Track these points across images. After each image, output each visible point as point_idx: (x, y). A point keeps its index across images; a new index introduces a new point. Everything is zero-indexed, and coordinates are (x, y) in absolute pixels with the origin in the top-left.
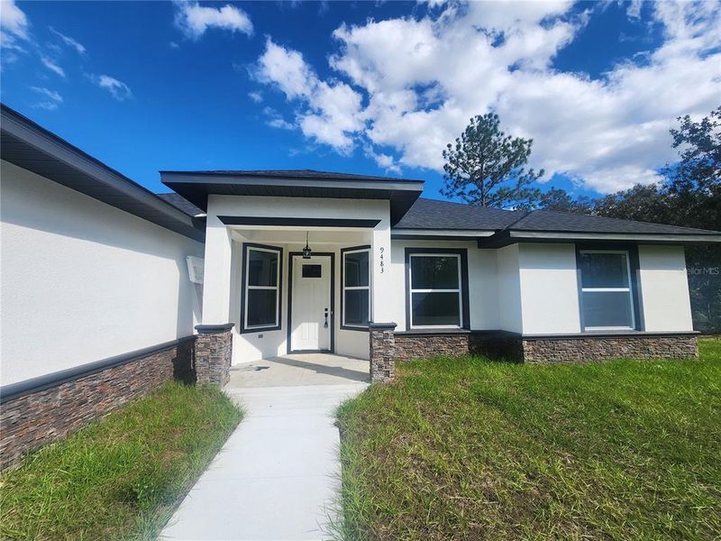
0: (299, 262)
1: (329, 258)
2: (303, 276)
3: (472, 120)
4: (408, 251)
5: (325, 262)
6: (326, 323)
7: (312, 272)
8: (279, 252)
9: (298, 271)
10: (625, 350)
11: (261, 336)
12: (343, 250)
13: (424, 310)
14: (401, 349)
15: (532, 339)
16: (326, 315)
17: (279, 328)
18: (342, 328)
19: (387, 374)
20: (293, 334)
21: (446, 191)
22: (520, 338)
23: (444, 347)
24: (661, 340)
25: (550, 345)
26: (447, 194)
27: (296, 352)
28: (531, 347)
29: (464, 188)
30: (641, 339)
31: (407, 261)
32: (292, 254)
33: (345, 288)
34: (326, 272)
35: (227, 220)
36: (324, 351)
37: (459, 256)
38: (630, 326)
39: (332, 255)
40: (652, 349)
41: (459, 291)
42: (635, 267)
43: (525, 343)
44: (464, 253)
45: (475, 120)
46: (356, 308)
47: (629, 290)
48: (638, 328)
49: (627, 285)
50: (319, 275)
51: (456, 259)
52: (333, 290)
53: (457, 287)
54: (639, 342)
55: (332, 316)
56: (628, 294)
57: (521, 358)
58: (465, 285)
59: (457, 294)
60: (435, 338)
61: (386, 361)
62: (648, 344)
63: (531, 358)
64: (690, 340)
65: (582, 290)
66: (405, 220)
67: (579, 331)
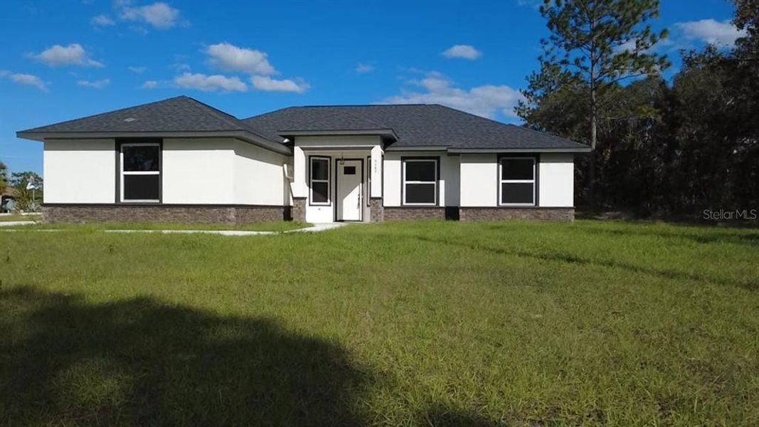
0: (342, 165)
1: (360, 162)
2: (344, 174)
4: (402, 158)
6: (359, 204)
7: (349, 171)
8: (328, 159)
9: (341, 170)
10: (524, 216)
11: (319, 209)
12: (368, 157)
13: (412, 194)
14: (397, 216)
15: (465, 209)
16: (359, 198)
17: (330, 205)
18: (368, 205)
22: (459, 208)
24: (549, 212)
25: (476, 212)
27: (341, 221)
28: (464, 214)
30: (537, 211)
31: (402, 165)
32: (337, 160)
33: (369, 181)
34: (358, 171)
35: (304, 149)
37: (436, 161)
38: (532, 203)
39: (362, 160)
40: (542, 216)
42: (538, 167)
43: (461, 211)
44: (438, 158)
47: (533, 181)
48: (536, 204)
49: (532, 179)
50: (354, 173)
51: (434, 162)
52: (363, 182)
53: (434, 181)
54: (534, 212)
55: (362, 199)
56: (532, 184)
57: (458, 219)
58: (439, 179)
59: (434, 185)
60: (418, 210)
61: (377, 215)
62: (540, 214)
63: (464, 219)
64: (570, 212)
65: (501, 181)
66: (402, 140)
67: (495, 205)
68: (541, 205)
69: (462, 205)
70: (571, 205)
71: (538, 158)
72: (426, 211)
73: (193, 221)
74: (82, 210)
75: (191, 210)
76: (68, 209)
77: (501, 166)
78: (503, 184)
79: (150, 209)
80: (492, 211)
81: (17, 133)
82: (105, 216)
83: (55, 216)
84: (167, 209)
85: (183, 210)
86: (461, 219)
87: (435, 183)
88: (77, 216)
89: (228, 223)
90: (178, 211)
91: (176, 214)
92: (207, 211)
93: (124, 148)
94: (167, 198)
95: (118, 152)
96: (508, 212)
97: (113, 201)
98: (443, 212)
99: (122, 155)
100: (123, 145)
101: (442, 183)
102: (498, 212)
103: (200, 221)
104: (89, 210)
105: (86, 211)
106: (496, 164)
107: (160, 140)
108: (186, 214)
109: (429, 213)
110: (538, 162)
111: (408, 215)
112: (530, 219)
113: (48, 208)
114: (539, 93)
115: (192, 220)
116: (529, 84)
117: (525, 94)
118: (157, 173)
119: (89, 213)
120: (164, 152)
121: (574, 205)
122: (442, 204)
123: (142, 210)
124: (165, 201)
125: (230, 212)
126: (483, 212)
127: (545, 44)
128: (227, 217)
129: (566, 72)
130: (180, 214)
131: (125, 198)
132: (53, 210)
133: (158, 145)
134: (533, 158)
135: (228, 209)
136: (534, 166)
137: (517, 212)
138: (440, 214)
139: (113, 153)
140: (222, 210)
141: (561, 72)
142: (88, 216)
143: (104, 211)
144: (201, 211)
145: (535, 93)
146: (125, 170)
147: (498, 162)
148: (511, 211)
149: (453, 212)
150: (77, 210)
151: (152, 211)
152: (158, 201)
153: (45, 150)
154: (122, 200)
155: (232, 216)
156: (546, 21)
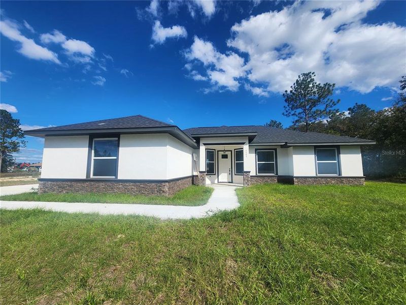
0: (221, 153)
2: (222, 158)
3: (299, 76)
4: (256, 150)
5: (229, 153)
6: (230, 173)
7: (225, 157)
8: (214, 151)
9: (220, 156)
10: (333, 182)
11: (210, 177)
12: (235, 149)
13: (261, 169)
14: (254, 181)
15: (297, 178)
16: (230, 171)
17: (215, 175)
18: (235, 175)
19: (248, 185)
20: (219, 177)
21: (285, 113)
22: (292, 177)
23: (269, 181)
24: (349, 179)
25: (304, 180)
26: (286, 115)
27: (220, 182)
28: (297, 180)
29: (295, 112)
30: (341, 179)
31: (256, 153)
32: (218, 151)
33: (236, 162)
34: (229, 156)
35: (205, 144)
36: (229, 182)
38: (337, 174)
39: (231, 151)
40: (344, 182)
41: (274, 162)
42: (339, 153)
43: (295, 179)
44: (276, 150)
45: (301, 76)
46: (240, 169)
47: (336, 161)
48: (339, 175)
50: (227, 158)
51: (273, 152)
52: (232, 162)
54: (339, 180)
55: (232, 171)
56: (336, 163)
57: (294, 184)
58: (276, 160)
60: (266, 178)
61: (248, 181)
62: (343, 180)
63: (297, 183)
64: (362, 180)
65: (317, 162)
66: (255, 140)
67: (315, 176)
68: (343, 175)
69: (295, 175)
70: (362, 175)
71: (338, 148)
72: (270, 178)
74: (64, 183)
75: (137, 184)
76: (55, 183)
77: (316, 153)
79: (109, 183)
80: (313, 179)
82: (79, 187)
84: (121, 183)
85: (131, 184)
88: (61, 187)
90: (128, 184)
91: (127, 187)
92: (148, 184)
94: (121, 176)
95: (91, 144)
96: (323, 180)
97: (84, 177)
99: (93, 146)
100: (94, 140)
102: (318, 180)
103: (143, 192)
105: (67, 184)
107: (118, 136)
108: (133, 187)
109: (272, 179)
110: (339, 150)
111: (260, 180)
112: (337, 183)
113: (43, 182)
115: (137, 191)
118: (115, 158)
119: (69, 185)
121: (364, 175)
123: (104, 183)
124: (120, 177)
125: (164, 185)
126: (308, 179)
128: (163, 189)
130: (129, 187)
131: (94, 175)
132: (45, 183)
133: (117, 139)
136: (336, 153)
137: (329, 180)
140: (159, 184)
142: (68, 188)
143: (78, 184)
144: (143, 184)
146: (95, 156)
147: (315, 151)
148: (325, 179)
149: (288, 180)
150: (60, 183)
151: (111, 185)
152: (114, 177)
154: (92, 176)
155: (166, 189)
156: (285, 99)
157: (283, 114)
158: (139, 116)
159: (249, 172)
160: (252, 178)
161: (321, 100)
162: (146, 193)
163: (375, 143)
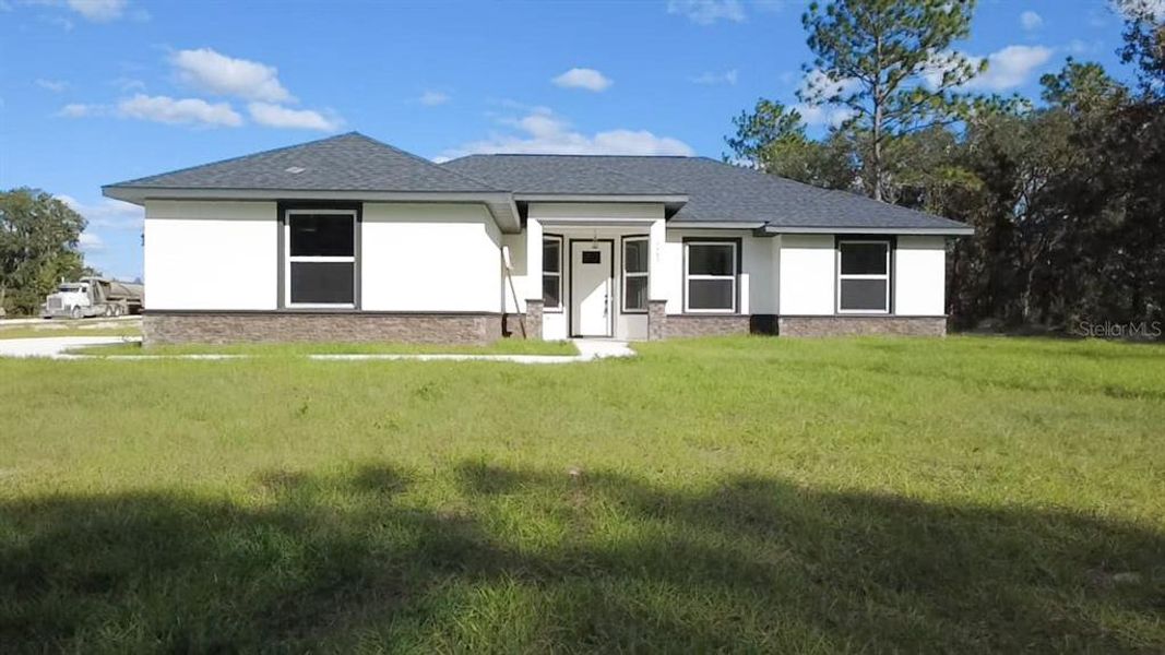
0: (579, 248)
1: (609, 244)
2: (584, 262)
4: (685, 240)
5: (604, 249)
6: (606, 310)
7: (592, 258)
8: (560, 239)
9: (578, 257)
10: (874, 329)
11: (553, 318)
12: (623, 237)
13: (700, 295)
14: (676, 329)
15: (784, 317)
16: (606, 302)
17: (561, 312)
18: (623, 314)
20: (574, 320)
22: (776, 318)
23: (716, 328)
24: (910, 322)
25: (804, 323)
26: (809, 99)
27: (578, 335)
28: (786, 325)
30: (892, 321)
32: (571, 241)
33: (625, 274)
34: (606, 258)
35: (542, 223)
36: (604, 337)
37: (734, 244)
38: (885, 310)
39: (612, 241)
40: (899, 329)
42: (894, 255)
43: (781, 321)
44: (739, 241)
46: (636, 294)
47: (887, 277)
48: (890, 312)
49: (885, 273)
50: (598, 262)
51: (732, 247)
52: (612, 277)
53: (731, 274)
54: (888, 323)
55: (612, 302)
56: (885, 280)
57: (777, 334)
58: (739, 272)
59: (731, 281)
60: (708, 320)
61: (660, 327)
62: (896, 325)
63: (785, 334)
64: (938, 323)
65: (840, 277)
66: (682, 211)
67: (832, 313)
68: (899, 311)
69: (782, 313)
70: (940, 311)
71: (894, 241)
72: (720, 321)
73: (414, 340)
74: (217, 320)
75: (413, 320)
76: (191, 320)
77: (840, 254)
78: (842, 280)
79: (340, 320)
80: (827, 321)
81: (103, 187)
82: (260, 331)
83: (168, 332)
84: (371, 320)
85: (398, 320)
86: (781, 333)
87: (733, 278)
88: (209, 331)
89: (476, 343)
90: (388, 322)
91: (386, 329)
92: (441, 322)
93: (291, 216)
95: (281, 223)
96: (851, 323)
97: (273, 306)
98: (746, 322)
99: (287, 229)
100: (289, 212)
101: (745, 278)
102: (837, 324)
103: (426, 338)
104: (231, 320)
105: (225, 323)
106: (833, 251)
107: (358, 205)
108: (403, 328)
109: (725, 324)
110: (894, 247)
111: (694, 328)
112: (884, 333)
113: (153, 318)
114: (751, 142)
115: (413, 337)
116: (738, 129)
117: (732, 143)
118: (352, 259)
119: (230, 325)
120: (363, 224)
121: (946, 312)
122: (745, 310)
123: (326, 321)
124: (366, 307)
125: (478, 323)
126: (814, 322)
127: (808, 71)
128: (474, 332)
129: (792, 113)
130: (392, 328)
131: (293, 301)
132: (162, 321)
133: (353, 212)
134: (884, 242)
135: (476, 320)
136: (888, 254)
137: (863, 322)
138: (743, 325)
139: (273, 225)
140: (465, 321)
141: (784, 113)
142: (228, 332)
143: (258, 323)
144: (428, 322)
145: (745, 142)
146: (292, 254)
147: (836, 248)
148: (855, 322)
149: (765, 324)
150: (207, 321)
151: (346, 323)
152: (350, 306)
153: (147, 218)
154: (288, 304)
155: (482, 331)
156: (807, 35)
157: (797, 93)
158: (355, 133)
159: (664, 302)
160: (671, 320)
161: (930, 51)
162: (436, 340)
163: (971, 232)
